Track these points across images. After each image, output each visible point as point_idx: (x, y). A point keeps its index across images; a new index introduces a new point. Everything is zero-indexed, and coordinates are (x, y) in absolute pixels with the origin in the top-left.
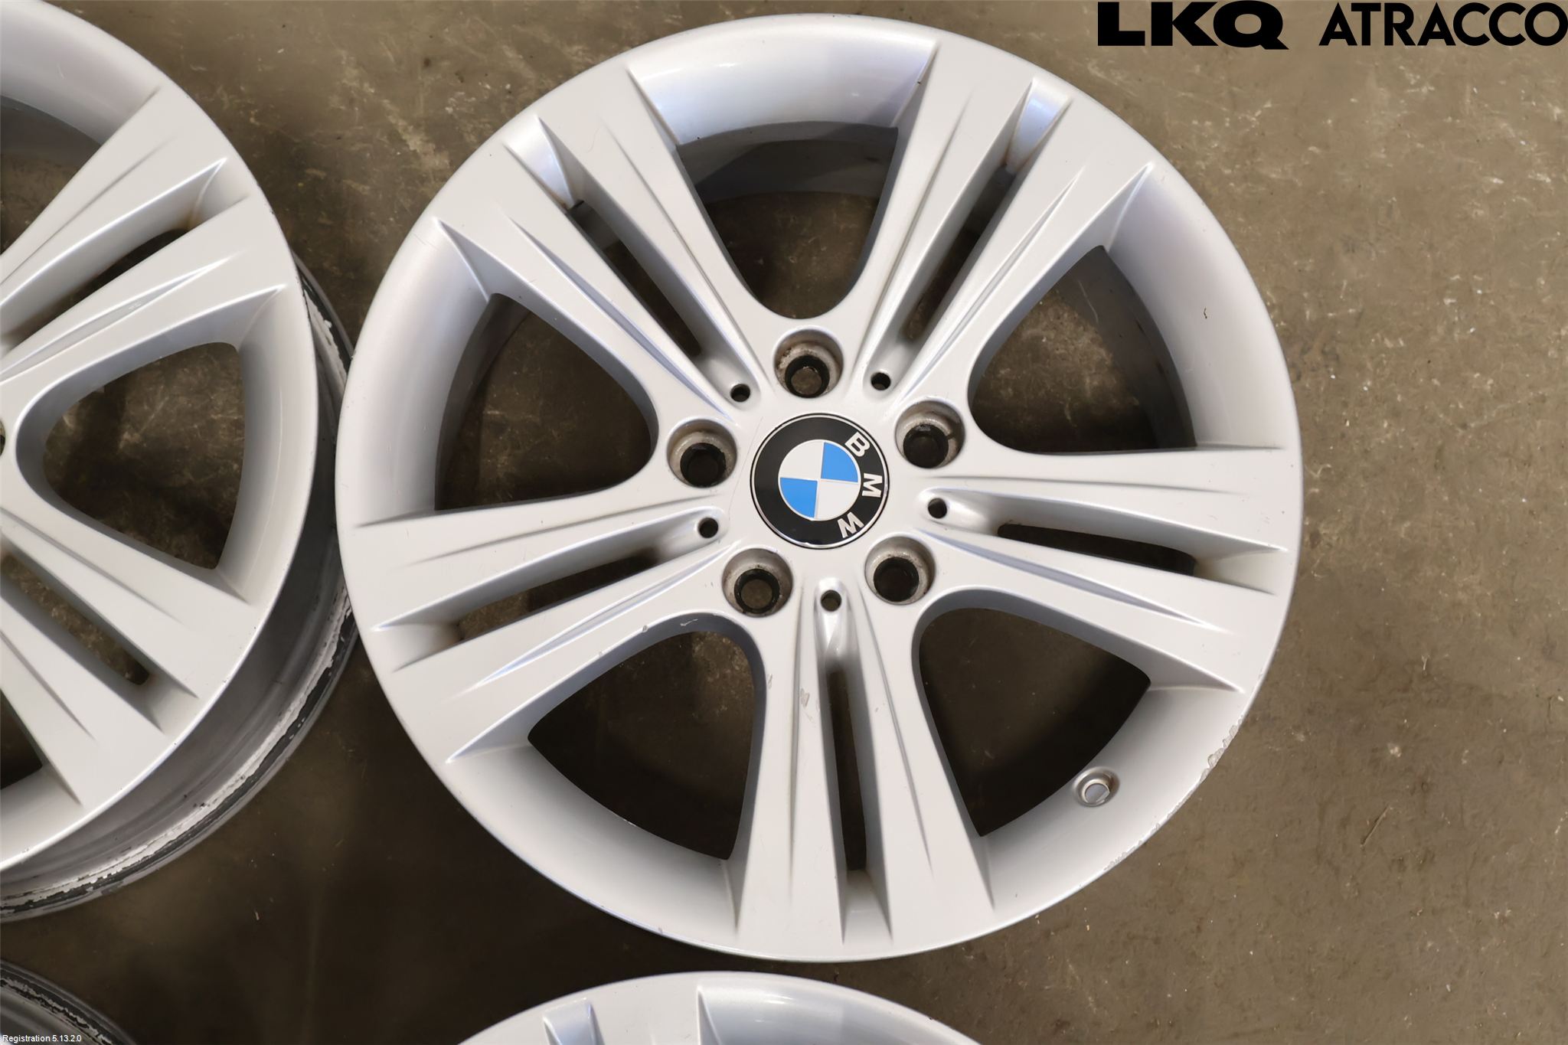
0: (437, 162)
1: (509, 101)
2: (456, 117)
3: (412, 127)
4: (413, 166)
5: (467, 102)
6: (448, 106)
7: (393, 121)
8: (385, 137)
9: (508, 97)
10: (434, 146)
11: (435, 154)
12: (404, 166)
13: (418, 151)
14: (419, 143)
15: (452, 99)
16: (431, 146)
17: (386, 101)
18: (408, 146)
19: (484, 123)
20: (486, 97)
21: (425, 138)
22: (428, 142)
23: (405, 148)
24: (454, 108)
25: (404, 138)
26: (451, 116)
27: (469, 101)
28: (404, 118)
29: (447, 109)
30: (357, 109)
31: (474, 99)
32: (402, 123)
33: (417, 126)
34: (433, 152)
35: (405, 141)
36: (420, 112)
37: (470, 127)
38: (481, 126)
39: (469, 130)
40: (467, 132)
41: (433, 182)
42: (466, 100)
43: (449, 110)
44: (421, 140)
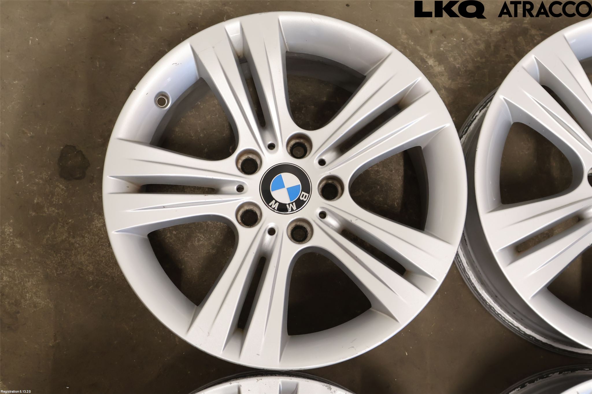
0: (440, 69)
1: (463, 44)
2: (445, 51)
3: (429, 56)
4: (431, 71)
5: (448, 46)
6: (441, 47)
7: (422, 54)
8: (419, 60)
9: (463, 43)
10: (438, 63)
11: (439, 66)
12: (428, 71)
13: (432, 65)
14: (432, 62)
15: (442, 45)
16: (437, 63)
17: (418, 47)
18: (428, 63)
19: (455, 53)
20: (455, 44)
21: (434, 60)
22: (435, 61)
23: (427, 64)
24: (443, 48)
25: (426, 60)
26: (443, 51)
27: (449, 45)
28: (426, 53)
29: (441, 49)
30: (407, 50)
31: (450, 44)
32: (425, 55)
33: (431, 56)
34: (437, 65)
35: (427, 61)
36: (431, 50)
37: (450, 55)
38: (454, 54)
39: (450, 56)
40: (449, 57)
41: (439, 77)
42: (447, 45)
43: (442, 49)
44: (433, 61)
